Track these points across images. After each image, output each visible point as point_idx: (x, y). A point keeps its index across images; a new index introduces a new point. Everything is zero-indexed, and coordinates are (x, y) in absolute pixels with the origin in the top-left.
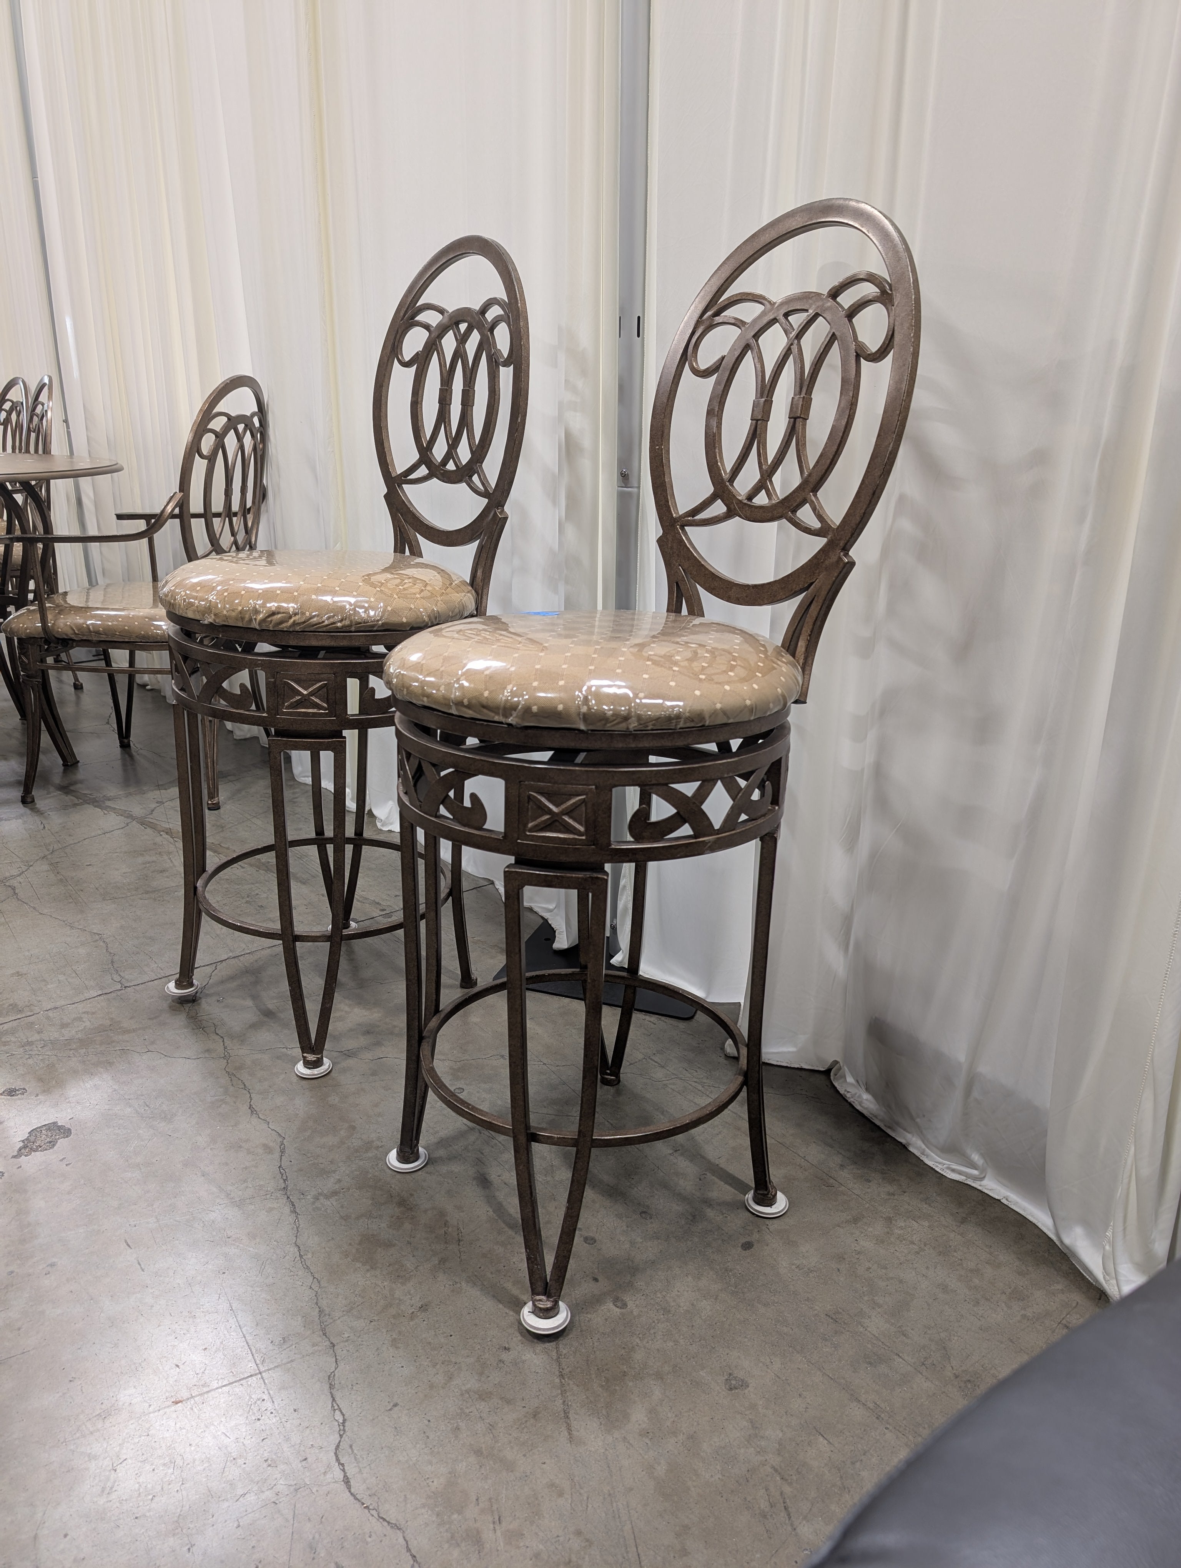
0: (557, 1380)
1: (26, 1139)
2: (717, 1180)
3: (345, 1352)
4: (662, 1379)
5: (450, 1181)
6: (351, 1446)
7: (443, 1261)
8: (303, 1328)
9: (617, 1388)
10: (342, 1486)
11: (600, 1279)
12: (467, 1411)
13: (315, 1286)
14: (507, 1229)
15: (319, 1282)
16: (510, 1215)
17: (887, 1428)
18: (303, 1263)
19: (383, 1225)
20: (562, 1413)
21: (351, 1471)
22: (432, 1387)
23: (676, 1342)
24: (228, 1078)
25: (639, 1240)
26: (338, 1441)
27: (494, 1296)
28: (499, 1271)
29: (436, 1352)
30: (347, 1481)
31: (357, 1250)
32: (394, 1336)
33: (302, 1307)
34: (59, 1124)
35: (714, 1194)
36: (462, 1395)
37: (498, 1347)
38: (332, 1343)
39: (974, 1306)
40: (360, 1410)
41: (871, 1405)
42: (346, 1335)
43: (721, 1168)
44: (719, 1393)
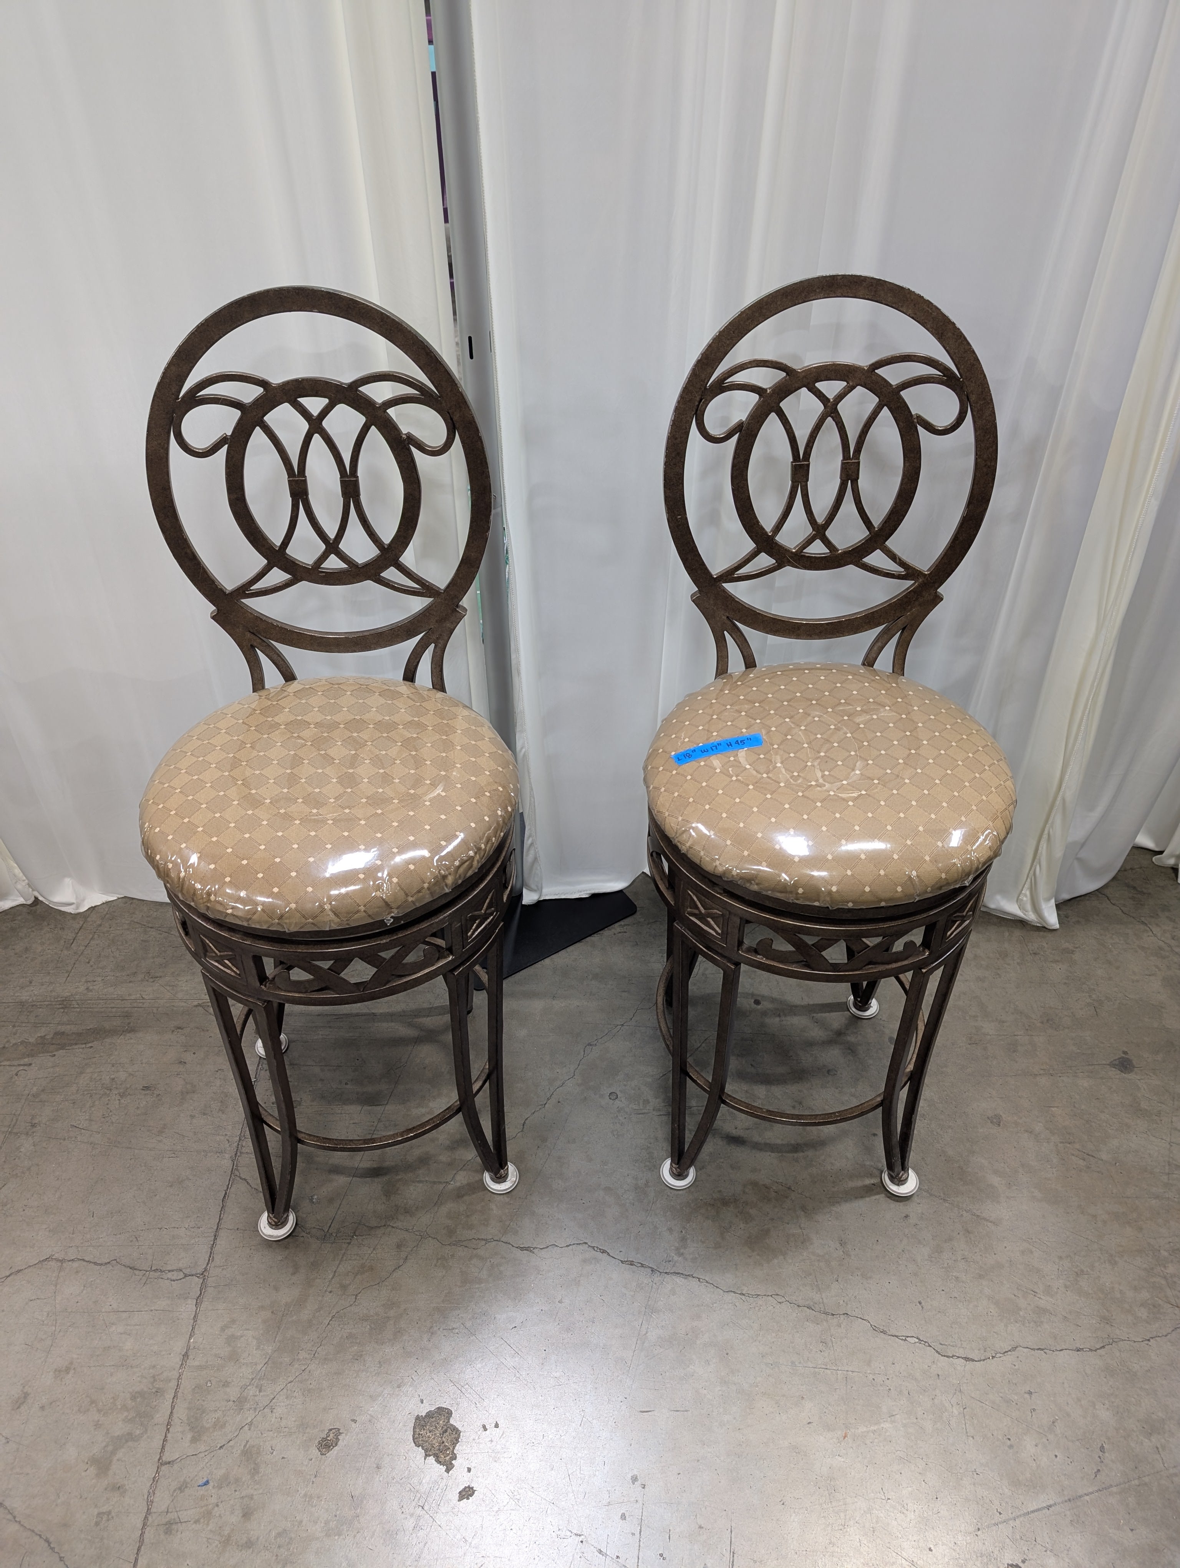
0: (947, 1205)
1: (426, 1451)
2: (824, 1015)
3: (856, 1310)
4: (974, 1152)
5: (722, 1160)
6: (941, 1344)
7: (804, 1208)
8: (819, 1326)
9: (969, 1178)
10: (970, 1365)
11: (876, 1133)
12: (946, 1265)
13: (780, 1299)
14: (796, 1155)
15: (777, 1295)
16: (783, 1145)
17: (1060, 1077)
18: (751, 1296)
19: (742, 1226)
20: (974, 1217)
21: (961, 1353)
22: (916, 1274)
23: (949, 1127)
24: (460, 1248)
25: (853, 1090)
26: (933, 1350)
27: (856, 1198)
28: (834, 1182)
29: (887, 1257)
30: (967, 1359)
31: (758, 1255)
32: (859, 1274)
33: (796, 1317)
34: (424, 1414)
35: (836, 1025)
36: (931, 1261)
37: (902, 1220)
38: (844, 1314)
39: (1000, 977)
40: (913, 1325)
41: (1042, 1072)
42: (841, 1302)
43: (813, 1005)
44: (998, 1132)
